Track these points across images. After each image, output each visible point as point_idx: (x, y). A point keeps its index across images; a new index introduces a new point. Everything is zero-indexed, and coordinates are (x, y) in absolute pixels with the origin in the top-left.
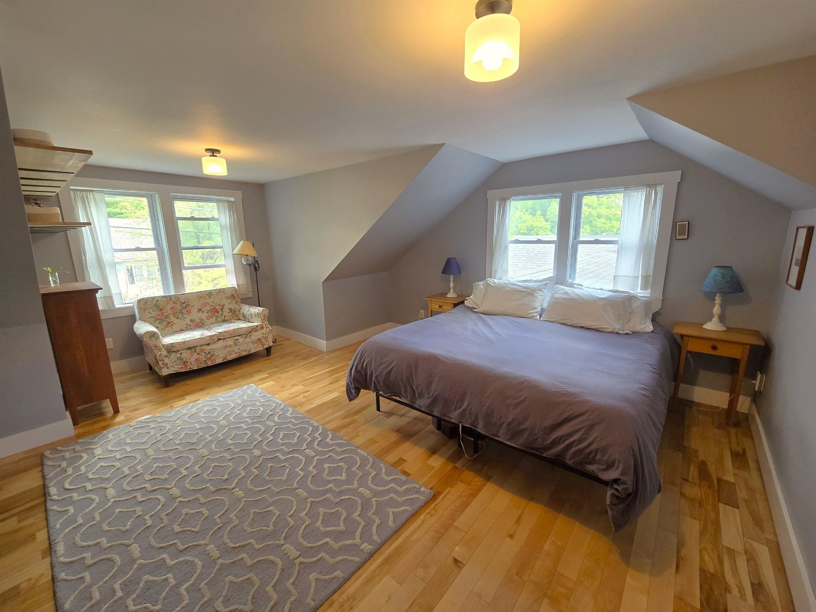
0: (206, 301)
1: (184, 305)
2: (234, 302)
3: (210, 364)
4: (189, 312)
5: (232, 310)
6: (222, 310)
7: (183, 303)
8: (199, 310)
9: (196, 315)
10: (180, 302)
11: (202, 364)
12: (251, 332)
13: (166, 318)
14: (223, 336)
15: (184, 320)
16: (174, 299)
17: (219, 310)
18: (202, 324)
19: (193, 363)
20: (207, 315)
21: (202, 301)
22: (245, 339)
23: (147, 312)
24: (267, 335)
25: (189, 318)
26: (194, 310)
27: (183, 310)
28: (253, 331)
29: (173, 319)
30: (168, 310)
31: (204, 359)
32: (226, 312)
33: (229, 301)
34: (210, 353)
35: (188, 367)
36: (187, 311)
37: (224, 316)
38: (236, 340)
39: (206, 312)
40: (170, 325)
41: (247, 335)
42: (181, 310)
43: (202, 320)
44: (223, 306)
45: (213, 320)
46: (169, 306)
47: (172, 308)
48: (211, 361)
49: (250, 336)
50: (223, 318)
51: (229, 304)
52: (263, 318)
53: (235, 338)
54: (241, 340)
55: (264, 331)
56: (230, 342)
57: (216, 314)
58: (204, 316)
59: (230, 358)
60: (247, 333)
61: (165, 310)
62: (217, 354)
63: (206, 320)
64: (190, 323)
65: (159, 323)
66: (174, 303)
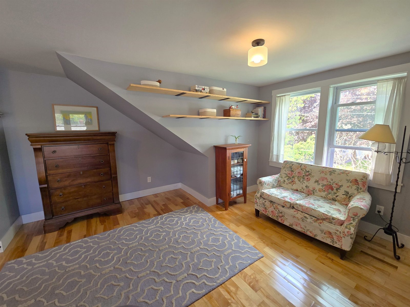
0: (326, 176)
1: (308, 173)
2: (354, 187)
3: (280, 220)
4: (308, 180)
5: (348, 194)
6: (337, 190)
7: (307, 172)
8: (317, 181)
9: (312, 184)
10: (306, 170)
11: (275, 217)
12: (324, 219)
13: (293, 177)
14: (297, 207)
15: (302, 184)
16: (303, 167)
17: (335, 189)
18: (313, 192)
19: (270, 212)
20: (321, 187)
21: (323, 175)
22: (313, 222)
23: (284, 169)
24: (342, 235)
25: (306, 183)
26: (313, 180)
27: (305, 177)
28: (327, 220)
29: (296, 180)
30: (296, 173)
31: (277, 215)
32: (341, 193)
33: (349, 184)
34: (281, 213)
35: (267, 213)
36: (307, 179)
37: (336, 195)
38: (305, 217)
39: (321, 185)
40: (292, 183)
41: (318, 219)
42: (304, 176)
43: (314, 189)
44: (341, 186)
45: (324, 194)
46: (298, 171)
47: (299, 172)
48: (281, 220)
49: (321, 223)
50: (334, 197)
51: (348, 187)
52: (351, 215)
53: (306, 215)
54: (309, 220)
55: (340, 228)
56: (299, 215)
57: (330, 190)
58: (318, 187)
59: (295, 227)
60: (319, 218)
61: (294, 172)
62: (286, 217)
63: (317, 191)
64: (305, 188)
65: (287, 179)
66: (302, 169)
